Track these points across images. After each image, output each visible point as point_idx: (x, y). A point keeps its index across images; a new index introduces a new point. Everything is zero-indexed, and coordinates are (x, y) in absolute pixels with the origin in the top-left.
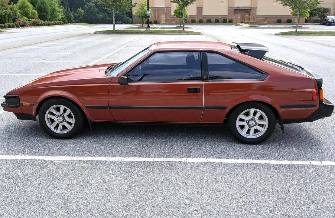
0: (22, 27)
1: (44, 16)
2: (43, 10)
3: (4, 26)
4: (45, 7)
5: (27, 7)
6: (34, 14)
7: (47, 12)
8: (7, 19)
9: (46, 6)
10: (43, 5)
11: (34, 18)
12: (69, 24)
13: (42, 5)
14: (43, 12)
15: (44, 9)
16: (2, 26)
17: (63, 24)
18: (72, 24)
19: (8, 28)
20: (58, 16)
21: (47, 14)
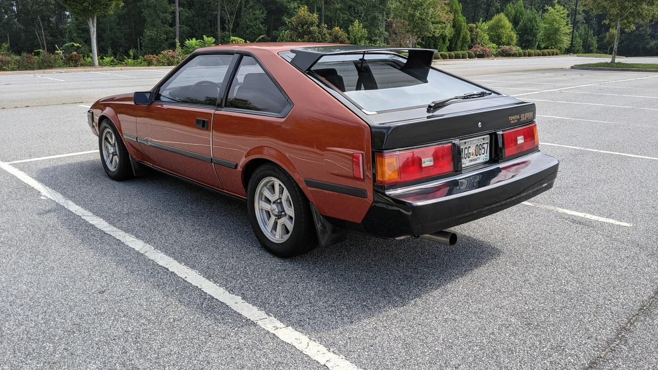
0: (478, 57)
1: (528, 41)
2: (529, 31)
3: (448, 55)
4: (533, 26)
5: (503, 27)
6: (511, 38)
7: (535, 35)
8: (459, 44)
9: (535, 24)
10: (531, 22)
11: (509, 44)
12: (571, 55)
13: (529, 23)
14: (528, 34)
15: (531, 30)
16: (445, 55)
17: (557, 54)
18: (576, 55)
19: (455, 58)
20: (561, 41)
21: (534, 38)
